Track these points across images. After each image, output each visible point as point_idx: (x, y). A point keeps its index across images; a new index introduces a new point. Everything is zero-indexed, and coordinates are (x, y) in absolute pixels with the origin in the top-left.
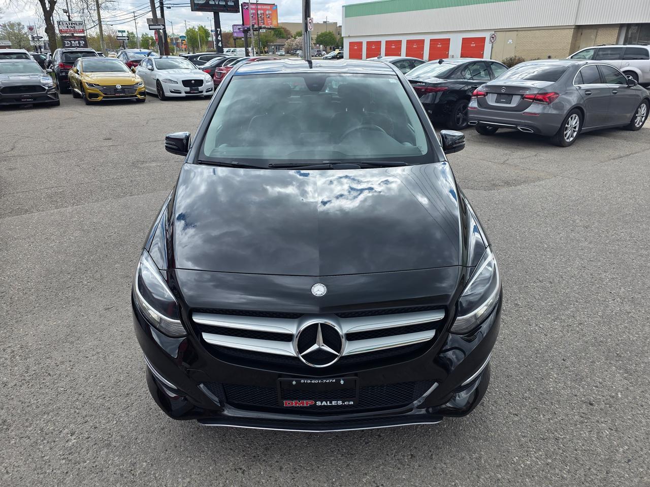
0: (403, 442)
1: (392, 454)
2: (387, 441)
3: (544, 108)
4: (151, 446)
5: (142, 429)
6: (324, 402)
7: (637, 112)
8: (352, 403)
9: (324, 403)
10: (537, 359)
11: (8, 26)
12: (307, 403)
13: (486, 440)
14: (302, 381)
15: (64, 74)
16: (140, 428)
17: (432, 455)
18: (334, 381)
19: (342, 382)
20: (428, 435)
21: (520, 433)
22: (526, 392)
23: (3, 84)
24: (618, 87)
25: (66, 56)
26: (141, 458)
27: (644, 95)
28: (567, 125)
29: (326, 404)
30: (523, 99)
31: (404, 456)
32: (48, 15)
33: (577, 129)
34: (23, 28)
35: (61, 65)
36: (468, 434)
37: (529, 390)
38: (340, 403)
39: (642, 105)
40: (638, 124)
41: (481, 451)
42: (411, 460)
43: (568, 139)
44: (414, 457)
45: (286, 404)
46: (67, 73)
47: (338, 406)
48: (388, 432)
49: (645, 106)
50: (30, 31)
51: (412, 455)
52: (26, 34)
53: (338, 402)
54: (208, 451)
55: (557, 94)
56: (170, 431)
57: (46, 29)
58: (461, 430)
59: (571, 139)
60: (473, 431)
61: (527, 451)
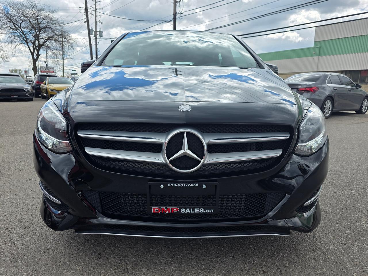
0: (254, 262)
1: (246, 270)
2: (240, 261)
3: (311, 95)
4: (35, 261)
5: (31, 249)
6: (188, 209)
7: (363, 104)
8: (212, 211)
9: (188, 211)
10: (347, 211)
11: (14, 70)
12: (173, 210)
13: (325, 261)
14: (169, 185)
15: (38, 87)
16: (30, 248)
17: (281, 271)
18: (197, 185)
19: (204, 187)
20: (274, 257)
21: (352, 257)
22: (347, 230)
23: (2, 87)
24: (351, 88)
25: (40, 78)
26: (23, 270)
27: (365, 94)
28: (325, 106)
29: (189, 212)
30: (298, 91)
31: (256, 272)
32: (35, 61)
33: (331, 109)
34: (22, 72)
35: (37, 82)
36: (308, 256)
37: (348, 228)
38: (202, 210)
39: (365, 100)
40: (364, 111)
41: (323, 269)
42: (263, 274)
43: (326, 114)
44: (266, 273)
45: (154, 211)
46: (40, 86)
47: (199, 214)
48: (240, 254)
49: (367, 100)
50: (25, 73)
51: (263, 271)
52: (23, 75)
53: (200, 209)
54: (84, 265)
55: (318, 88)
56: (55, 251)
57: (33, 68)
58: (302, 254)
59: (328, 115)
60: (312, 254)
61: (362, 269)
